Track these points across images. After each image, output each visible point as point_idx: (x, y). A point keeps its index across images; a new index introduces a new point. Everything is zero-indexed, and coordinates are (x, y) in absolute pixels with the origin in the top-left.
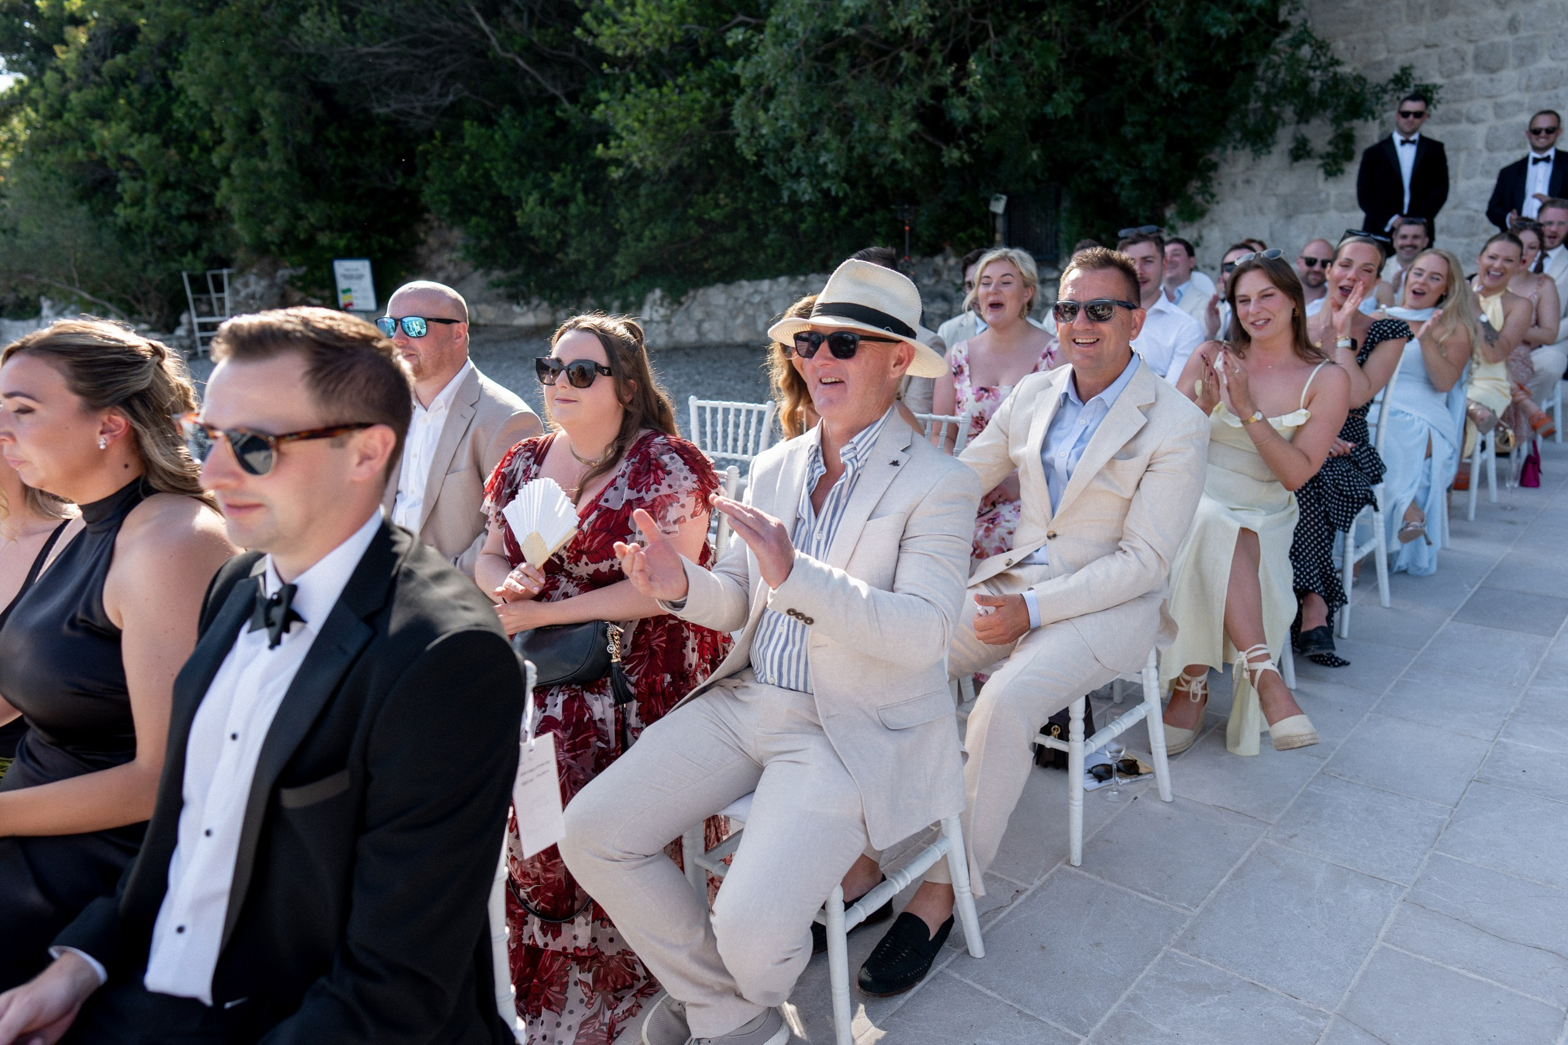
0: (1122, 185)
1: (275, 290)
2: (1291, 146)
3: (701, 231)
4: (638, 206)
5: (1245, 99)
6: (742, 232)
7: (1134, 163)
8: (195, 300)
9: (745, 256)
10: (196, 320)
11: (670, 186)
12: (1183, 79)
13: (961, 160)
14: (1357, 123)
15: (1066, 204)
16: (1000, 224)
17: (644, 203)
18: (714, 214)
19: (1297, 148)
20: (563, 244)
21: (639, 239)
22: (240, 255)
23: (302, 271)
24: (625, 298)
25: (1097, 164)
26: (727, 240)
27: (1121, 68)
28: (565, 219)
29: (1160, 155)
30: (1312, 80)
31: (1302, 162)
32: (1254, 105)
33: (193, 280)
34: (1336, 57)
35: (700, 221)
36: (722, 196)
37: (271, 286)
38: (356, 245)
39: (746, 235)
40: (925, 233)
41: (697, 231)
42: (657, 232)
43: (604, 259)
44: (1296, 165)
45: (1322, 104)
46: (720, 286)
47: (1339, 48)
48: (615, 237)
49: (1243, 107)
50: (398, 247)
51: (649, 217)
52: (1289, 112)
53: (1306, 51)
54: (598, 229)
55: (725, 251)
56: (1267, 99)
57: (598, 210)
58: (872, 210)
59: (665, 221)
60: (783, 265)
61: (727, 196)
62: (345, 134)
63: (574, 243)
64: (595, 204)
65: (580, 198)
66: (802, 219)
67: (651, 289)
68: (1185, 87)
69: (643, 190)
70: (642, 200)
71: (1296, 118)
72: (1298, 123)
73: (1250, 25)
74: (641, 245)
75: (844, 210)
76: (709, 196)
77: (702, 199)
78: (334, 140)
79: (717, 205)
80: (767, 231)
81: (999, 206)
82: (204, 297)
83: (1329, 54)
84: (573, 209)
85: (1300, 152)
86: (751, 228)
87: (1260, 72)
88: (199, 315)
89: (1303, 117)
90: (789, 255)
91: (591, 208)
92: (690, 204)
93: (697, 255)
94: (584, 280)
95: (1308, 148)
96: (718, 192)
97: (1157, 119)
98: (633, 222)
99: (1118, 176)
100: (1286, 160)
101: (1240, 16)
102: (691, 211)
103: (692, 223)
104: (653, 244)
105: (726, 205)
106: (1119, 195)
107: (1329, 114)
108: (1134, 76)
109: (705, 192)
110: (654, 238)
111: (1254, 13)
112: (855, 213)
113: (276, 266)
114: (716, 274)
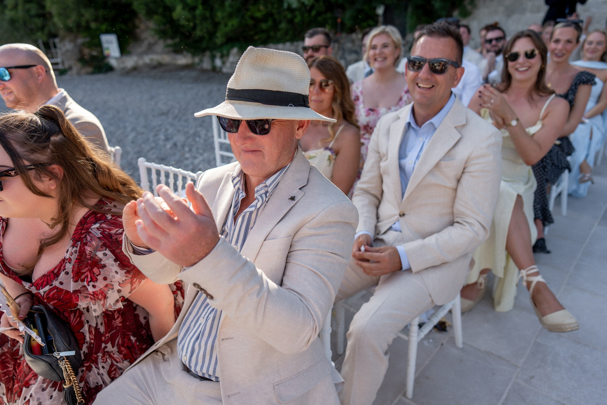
3: (253, 22)
4: (225, 11)
6: (270, 23)
9: (272, 33)
15: (410, 10)
16: (381, 19)
17: (228, 9)
18: (258, 15)
20: (194, 28)
21: (226, 25)
22: (61, 32)
23: (88, 39)
24: (221, 52)
26: (264, 26)
28: (194, 17)
35: (252, 18)
36: (261, 6)
37: (75, 46)
38: (109, 27)
40: (348, 23)
41: (251, 22)
42: (233, 23)
43: (212, 35)
48: (216, 25)
50: (128, 29)
51: (230, 16)
54: (209, 22)
55: (263, 31)
57: (207, 13)
58: (325, 12)
59: (237, 17)
60: (288, 38)
61: (263, 6)
63: (198, 27)
64: (207, 10)
65: (200, 7)
66: (295, 17)
67: (232, 47)
74: (227, 28)
75: (314, 13)
76: (256, 6)
77: (252, 8)
79: (259, 10)
80: (280, 22)
81: (380, 11)
84: (198, 12)
86: (274, 21)
90: (290, 33)
91: (205, 12)
92: (247, 10)
93: (252, 33)
94: (204, 45)
96: (259, 4)
98: (223, 18)
102: (249, 13)
104: (232, 28)
105: (263, 10)
110: (232, 25)
112: (319, 14)
113: (76, 37)
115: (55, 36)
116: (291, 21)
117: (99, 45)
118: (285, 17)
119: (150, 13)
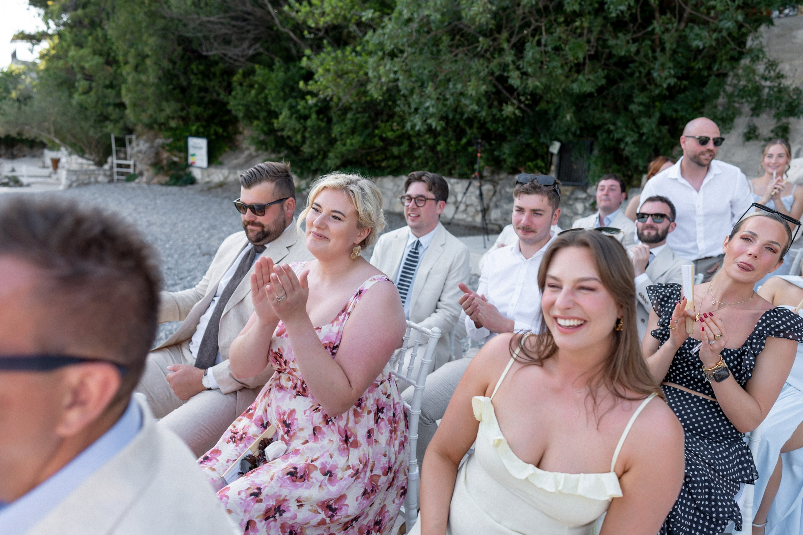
0: (627, 144)
1: (153, 150)
2: (745, 131)
3: (381, 144)
4: (346, 125)
5: (716, 95)
6: (405, 147)
7: (636, 130)
8: (117, 151)
9: (406, 161)
10: (116, 162)
11: (366, 115)
12: (670, 76)
13: (514, 114)
14: (792, 120)
15: (595, 152)
16: (555, 160)
17: (349, 123)
18: (390, 135)
19: (749, 132)
20: (304, 142)
21: (344, 145)
22: (139, 128)
23: (170, 141)
25: (612, 127)
26: (396, 150)
27: (631, 65)
28: (305, 128)
29: (654, 126)
30: (764, 87)
31: (751, 142)
32: (722, 100)
33: (117, 140)
34: (782, 73)
35: (382, 139)
36: (395, 124)
37: (151, 147)
38: (201, 130)
39: (407, 149)
40: (509, 160)
41: (379, 143)
42: (353, 141)
44: (747, 143)
45: (769, 103)
46: (390, 178)
47: (785, 68)
48: (332, 142)
49: (714, 101)
50: (225, 134)
51: (353, 131)
52: (746, 109)
53: (761, 68)
54: (323, 136)
55: (395, 157)
56: (730, 96)
57: (323, 125)
59: (361, 135)
61: (398, 124)
62: (201, 68)
63: (308, 142)
64: (322, 120)
65: (314, 117)
66: (438, 143)
68: (672, 81)
69: (349, 115)
70: (348, 122)
71: (751, 113)
72: (752, 116)
73: (721, 43)
74: (344, 148)
76: (388, 124)
77: (383, 125)
78: (195, 70)
79: (392, 130)
80: (420, 148)
81: (555, 149)
82: (123, 149)
83: (777, 71)
84: (310, 122)
85: (751, 135)
86: (411, 145)
87: (729, 80)
88: (118, 158)
89: (756, 111)
90: (430, 163)
91: (320, 123)
92: (377, 127)
93: (379, 158)
94: (315, 165)
95: (757, 133)
96: (393, 122)
97: (657, 104)
98: (341, 134)
99: (625, 137)
100: (741, 139)
101: (715, 35)
102: (377, 132)
103: (376, 139)
104: (351, 148)
105: (397, 130)
106: (624, 150)
107: (773, 112)
108: (640, 72)
109: (388, 121)
110: (352, 145)
111: (724, 34)
113: (156, 136)
114: (389, 170)
115: (130, 131)
116: (433, 148)
117: (185, 149)
118: (425, 142)
119: (250, 116)
